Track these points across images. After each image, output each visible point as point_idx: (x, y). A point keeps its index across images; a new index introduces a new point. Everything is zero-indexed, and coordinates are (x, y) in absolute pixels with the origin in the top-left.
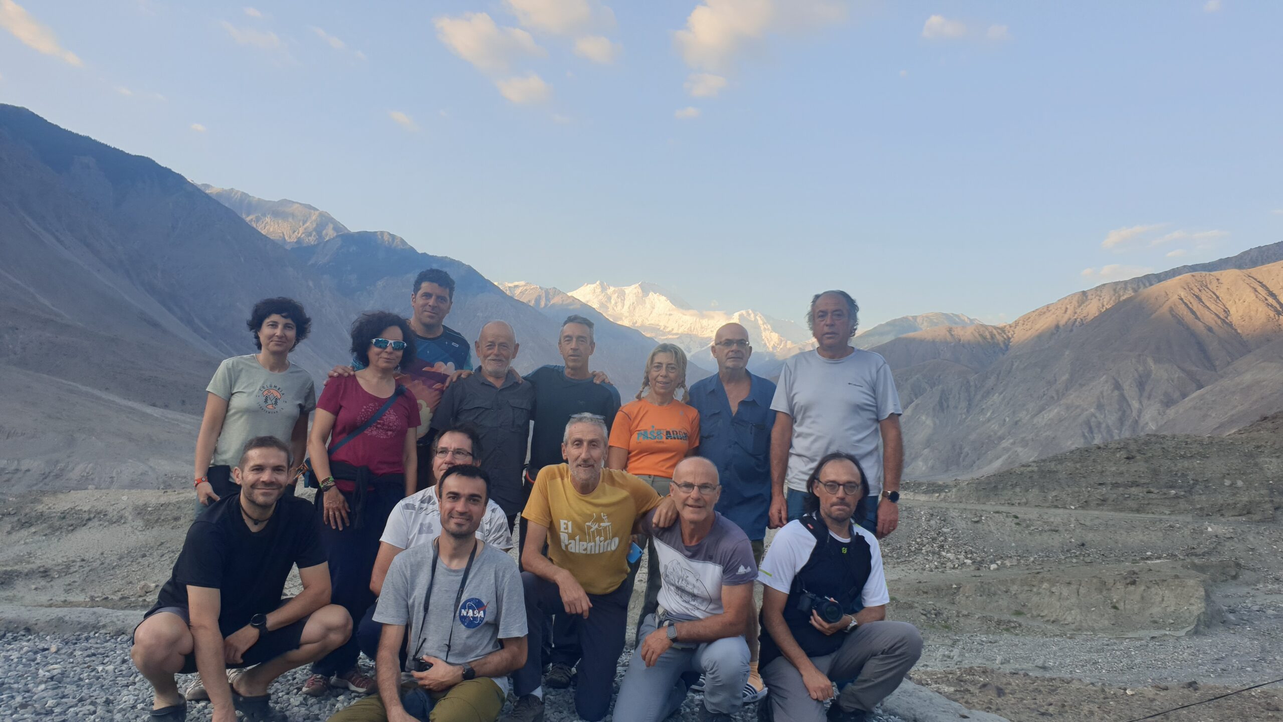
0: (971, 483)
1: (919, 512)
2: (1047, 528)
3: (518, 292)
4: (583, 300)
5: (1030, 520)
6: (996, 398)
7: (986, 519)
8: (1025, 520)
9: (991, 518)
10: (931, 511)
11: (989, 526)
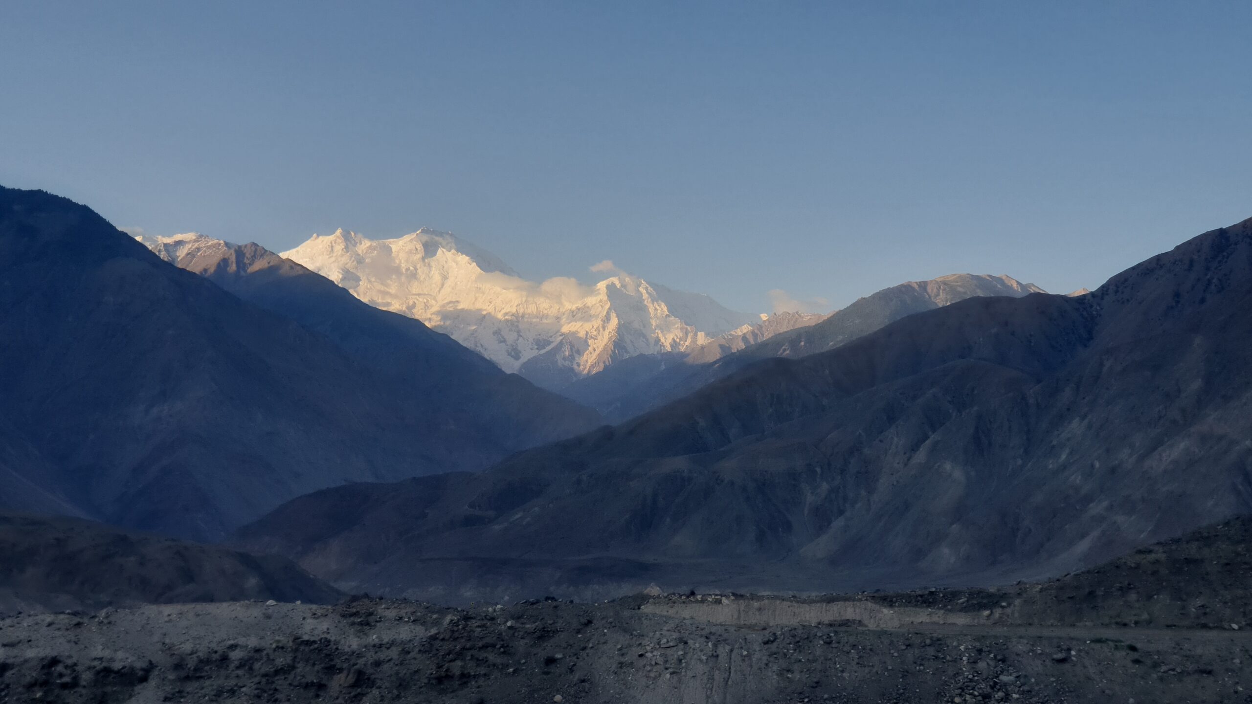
0: (1046, 589)
1: (955, 647)
2: (1191, 667)
3: (182, 253)
4: (311, 267)
5: (1158, 653)
6: (1075, 427)
7: (1078, 655)
8: (1149, 654)
9: (1087, 653)
10: (978, 645)
11: (1085, 667)
